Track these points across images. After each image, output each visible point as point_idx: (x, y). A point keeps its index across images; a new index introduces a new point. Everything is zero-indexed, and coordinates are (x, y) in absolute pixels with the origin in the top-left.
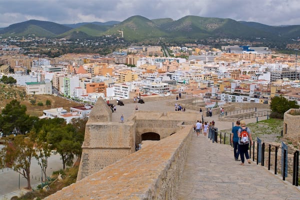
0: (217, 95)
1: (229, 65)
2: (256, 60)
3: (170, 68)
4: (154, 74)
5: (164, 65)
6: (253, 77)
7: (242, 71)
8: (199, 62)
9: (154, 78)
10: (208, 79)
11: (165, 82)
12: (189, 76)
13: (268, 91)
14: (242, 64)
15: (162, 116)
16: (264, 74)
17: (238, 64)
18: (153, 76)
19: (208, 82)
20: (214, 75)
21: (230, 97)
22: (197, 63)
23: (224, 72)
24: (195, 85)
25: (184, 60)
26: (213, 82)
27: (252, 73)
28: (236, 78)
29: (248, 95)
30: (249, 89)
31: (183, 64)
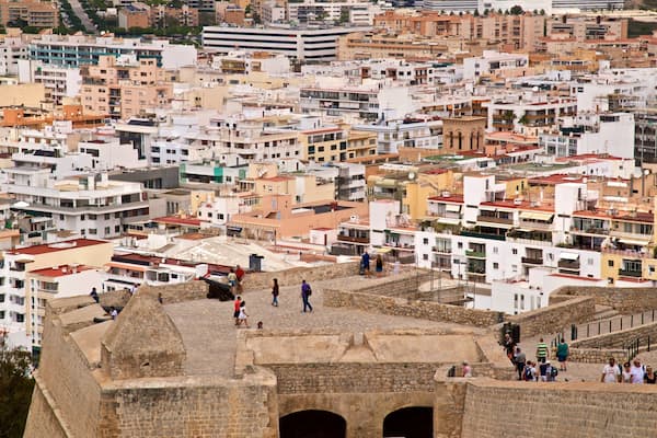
0: (396, 237)
1: (420, 77)
2: (551, 47)
3: (124, 97)
4: (47, 132)
5: (88, 80)
6: (547, 140)
7: (492, 109)
8: (265, 63)
9: (55, 154)
10: (328, 154)
11: (124, 175)
12: (234, 140)
13: (641, 217)
14: (484, 69)
15: (348, 348)
16: (604, 126)
17: (467, 69)
18: (42, 146)
19: (334, 174)
20: (361, 134)
21: (460, 248)
22: (257, 68)
23: (401, 115)
24: (279, 187)
25: (187, 53)
26: (361, 170)
27: (542, 118)
28: (466, 146)
29: (546, 237)
30: (550, 207)
31: (184, 74)
